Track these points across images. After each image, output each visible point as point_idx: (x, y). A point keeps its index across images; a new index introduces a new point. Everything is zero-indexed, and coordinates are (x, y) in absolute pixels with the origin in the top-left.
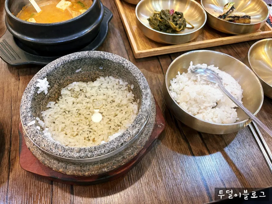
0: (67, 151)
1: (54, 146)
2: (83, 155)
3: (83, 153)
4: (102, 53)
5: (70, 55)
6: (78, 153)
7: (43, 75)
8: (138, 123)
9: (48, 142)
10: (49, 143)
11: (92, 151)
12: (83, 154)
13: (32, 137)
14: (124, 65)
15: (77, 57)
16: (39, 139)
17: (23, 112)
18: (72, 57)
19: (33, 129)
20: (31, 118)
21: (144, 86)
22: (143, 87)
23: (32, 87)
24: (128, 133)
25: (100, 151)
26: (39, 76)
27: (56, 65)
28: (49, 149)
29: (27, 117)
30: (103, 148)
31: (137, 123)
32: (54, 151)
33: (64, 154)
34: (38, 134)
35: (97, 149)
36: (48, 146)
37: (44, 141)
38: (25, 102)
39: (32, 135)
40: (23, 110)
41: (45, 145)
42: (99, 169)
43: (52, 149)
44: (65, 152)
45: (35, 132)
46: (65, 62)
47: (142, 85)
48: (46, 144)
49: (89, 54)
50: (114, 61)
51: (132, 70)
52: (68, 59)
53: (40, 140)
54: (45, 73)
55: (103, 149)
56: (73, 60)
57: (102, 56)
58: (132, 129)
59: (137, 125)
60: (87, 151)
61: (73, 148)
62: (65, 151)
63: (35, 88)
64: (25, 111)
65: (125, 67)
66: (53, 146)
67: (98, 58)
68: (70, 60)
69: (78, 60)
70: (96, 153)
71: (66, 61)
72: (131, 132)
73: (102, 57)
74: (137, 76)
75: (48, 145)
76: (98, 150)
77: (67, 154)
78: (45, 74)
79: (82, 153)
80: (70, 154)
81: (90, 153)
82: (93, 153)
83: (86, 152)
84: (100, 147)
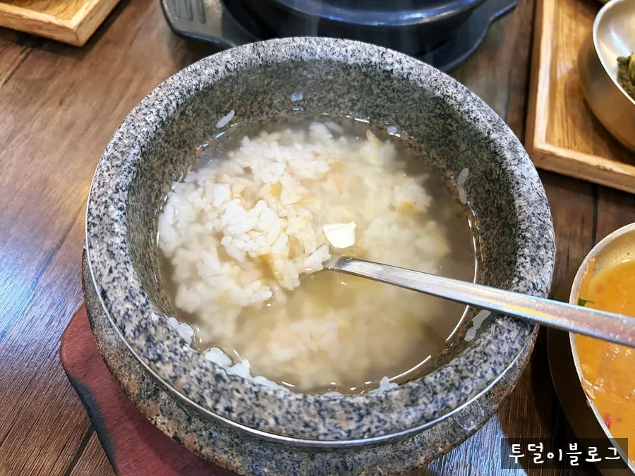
0: (368, 413)
1: (313, 410)
2: (431, 408)
3: (426, 401)
4: (302, 43)
5: (197, 65)
6: (411, 409)
7: (130, 158)
8: (540, 244)
9: (280, 400)
10: (286, 404)
11: (453, 385)
12: (430, 406)
13: (210, 403)
14: (388, 68)
15: (221, 69)
16: (242, 400)
17: (122, 313)
18: (207, 72)
19: (198, 369)
20: (165, 330)
21: (490, 121)
22: (489, 126)
23: (112, 208)
24: (531, 286)
25: (478, 374)
26: (119, 163)
27: (161, 112)
28: (302, 429)
29: (152, 330)
30: (485, 361)
31: (538, 247)
32: (322, 430)
33: (365, 429)
34: (228, 380)
35: (465, 373)
36: (289, 417)
37: (263, 402)
38: (111, 271)
39: (207, 391)
40: (119, 308)
41: (276, 419)
43: (312, 424)
44: (366, 420)
45: (210, 378)
46: (188, 96)
47: (483, 119)
48: (278, 413)
49: (259, 54)
50: (351, 61)
51: (423, 78)
52: (194, 82)
53: (249, 403)
54: (134, 147)
55: (485, 367)
56: (211, 81)
57: (305, 52)
58: (535, 270)
59: (542, 252)
60: (439, 388)
61: (383, 396)
62: (361, 417)
63: (121, 209)
64: (129, 306)
65: (395, 74)
66: (309, 414)
67: (293, 61)
68: (201, 86)
69: (227, 79)
70: (471, 388)
71: (189, 91)
72: (539, 281)
73: (306, 56)
74: (450, 94)
75: (288, 412)
76: (472, 375)
77: (376, 424)
78: (136, 151)
79: (425, 403)
80: (385, 422)
81: (452, 395)
82: (463, 390)
83: (435, 393)
84: (472, 362)
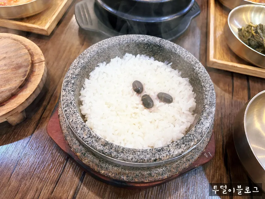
0: (92, 138)
1: (81, 126)
2: (107, 151)
3: (107, 148)
4: (175, 46)
5: (141, 35)
6: (102, 146)
7: (103, 46)
8: (185, 143)
9: (77, 118)
10: (78, 120)
11: (118, 151)
13: (64, 106)
14: (195, 68)
15: (146, 40)
16: (70, 111)
17: (68, 76)
18: (141, 38)
19: (69, 98)
20: (72, 86)
21: (210, 102)
22: (208, 103)
23: (88, 54)
24: (168, 150)
25: (127, 155)
26: (100, 46)
27: (121, 41)
28: (75, 128)
29: (70, 83)
30: (132, 154)
31: (183, 143)
32: (79, 132)
33: (87, 140)
34: (72, 105)
35: (124, 152)
36: (75, 123)
37: (74, 115)
38: (74, 66)
39: (66, 103)
40: (69, 74)
41: (72, 121)
42: (118, 173)
43: (78, 129)
44: (90, 139)
45: (69, 102)
46: (132, 42)
47: (208, 100)
48: (74, 120)
49: (160, 42)
50: (186, 59)
51: (202, 76)
52: (136, 39)
53: (71, 113)
54: (107, 45)
55: (131, 155)
56: (141, 42)
57: (174, 49)
58: (175, 148)
59: (184, 146)
60: (114, 148)
61: (99, 138)
62: (89, 137)
63: (90, 56)
64: (71, 75)
65: (195, 71)
66: (80, 126)
67: (169, 50)
68: (137, 41)
69: (147, 44)
70: (121, 156)
71: (133, 41)
72: (172, 151)
73: (173, 50)
74: (206, 86)
75: (76, 122)
76: (125, 154)
77: (91, 141)
78: (106, 46)
80: (93, 143)
81: (115, 153)
82: (119, 155)
83: (111, 149)
84: (129, 151)
